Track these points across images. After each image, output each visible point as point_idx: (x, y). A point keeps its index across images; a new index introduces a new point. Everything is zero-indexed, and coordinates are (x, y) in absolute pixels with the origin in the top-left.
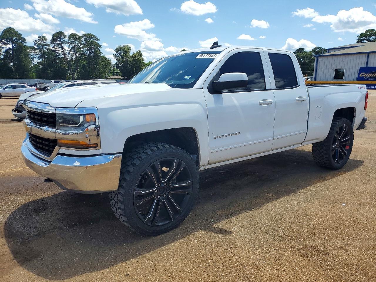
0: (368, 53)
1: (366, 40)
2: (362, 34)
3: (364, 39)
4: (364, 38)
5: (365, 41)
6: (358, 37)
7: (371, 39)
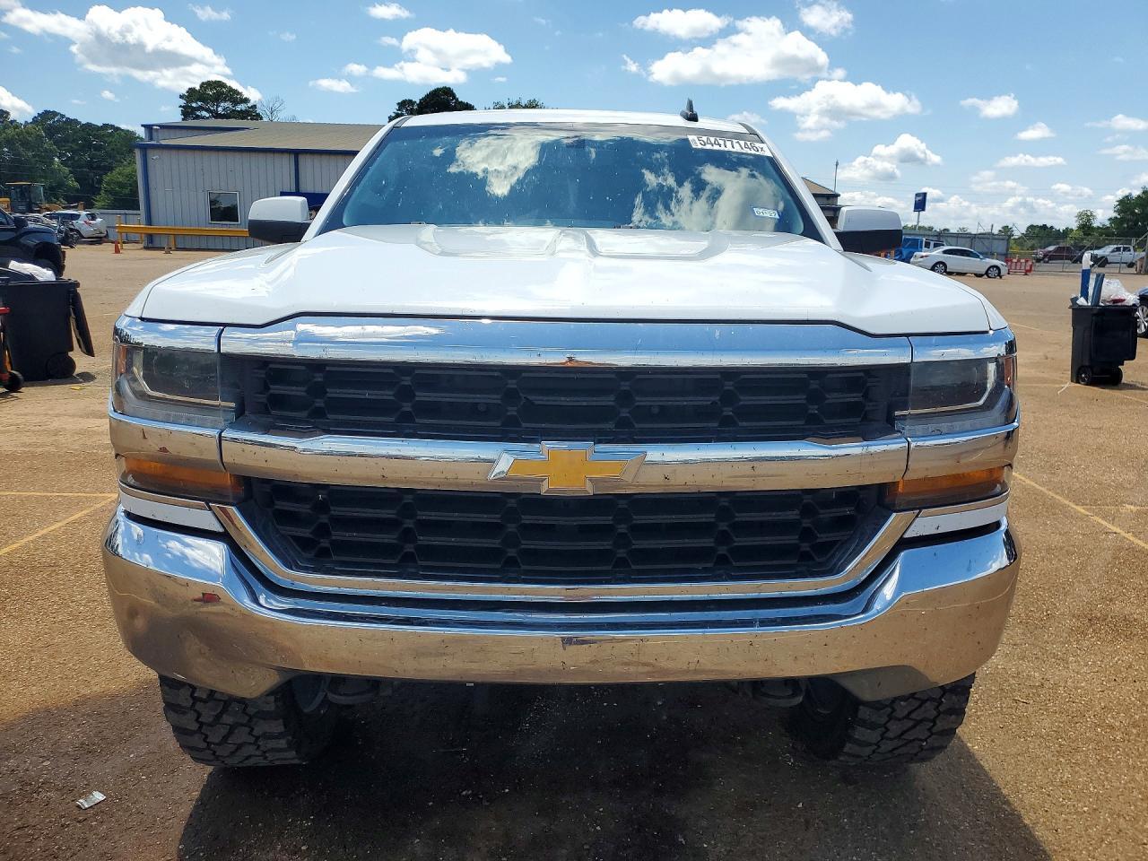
0: (296, 153)
1: (208, 110)
2: (191, 91)
3: (200, 108)
4: (200, 103)
5: (204, 113)
6: (181, 97)
7: (220, 109)
